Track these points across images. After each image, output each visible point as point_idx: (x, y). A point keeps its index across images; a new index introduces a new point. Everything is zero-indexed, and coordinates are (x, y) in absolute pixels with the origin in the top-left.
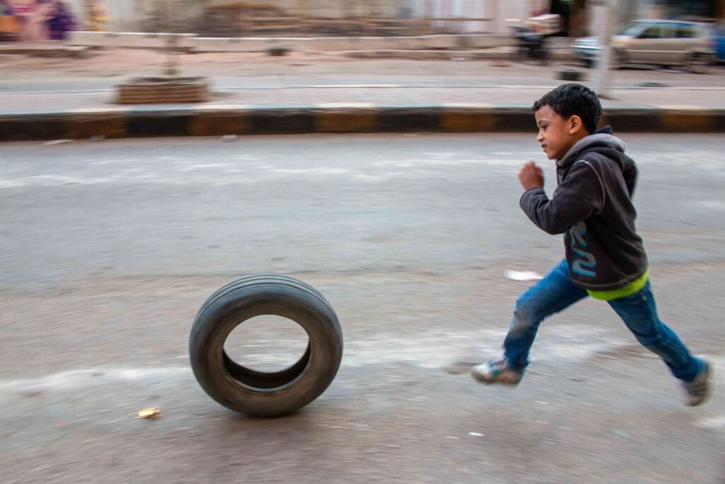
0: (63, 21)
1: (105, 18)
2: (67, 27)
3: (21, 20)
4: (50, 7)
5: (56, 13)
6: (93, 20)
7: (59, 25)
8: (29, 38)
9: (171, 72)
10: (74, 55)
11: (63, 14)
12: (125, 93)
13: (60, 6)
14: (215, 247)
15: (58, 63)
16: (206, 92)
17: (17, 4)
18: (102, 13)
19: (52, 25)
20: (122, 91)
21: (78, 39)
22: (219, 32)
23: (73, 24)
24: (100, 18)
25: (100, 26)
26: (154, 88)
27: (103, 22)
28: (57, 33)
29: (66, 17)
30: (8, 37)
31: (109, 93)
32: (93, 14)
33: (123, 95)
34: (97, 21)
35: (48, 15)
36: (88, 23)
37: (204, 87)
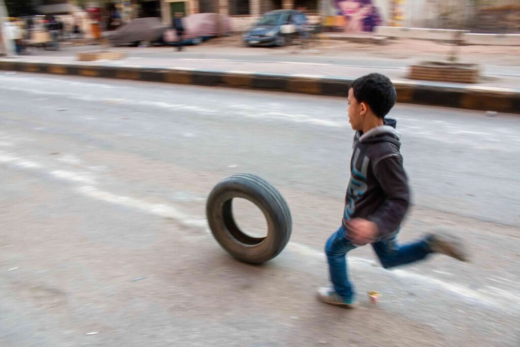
0: (374, 19)
1: (401, 18)
2: (376, 23)
3: (348, 18)
4: (367, 10)
5: (370, 14)
6: (393, 19)
7: (370, 22)
8: (351, 30)
9: (452, 59)
10: (377, 42)
11: (374, 14)
12: (416, 71)
13: (374, 9)
14: (471, 195)
15: (367, 47)
16: (478, 76)
17: (347, 8)
18: (401, 14)
19: (366, 22)
20: (413, 69)
21: (381, 32)
22: (483, 29)
23: (380, 21)
24: (398, 17)
25: (398, 23)
26: (437, 70)
27: (400, 20)
28: (368, 27)
29: (376, 17)
30: (338, 29)
31: (404, 70)
32: (394, 15)
33: (413, 73)
34: (397, 20)
35: (365, 15)
36: (390, 21)
37: (476, 71)
